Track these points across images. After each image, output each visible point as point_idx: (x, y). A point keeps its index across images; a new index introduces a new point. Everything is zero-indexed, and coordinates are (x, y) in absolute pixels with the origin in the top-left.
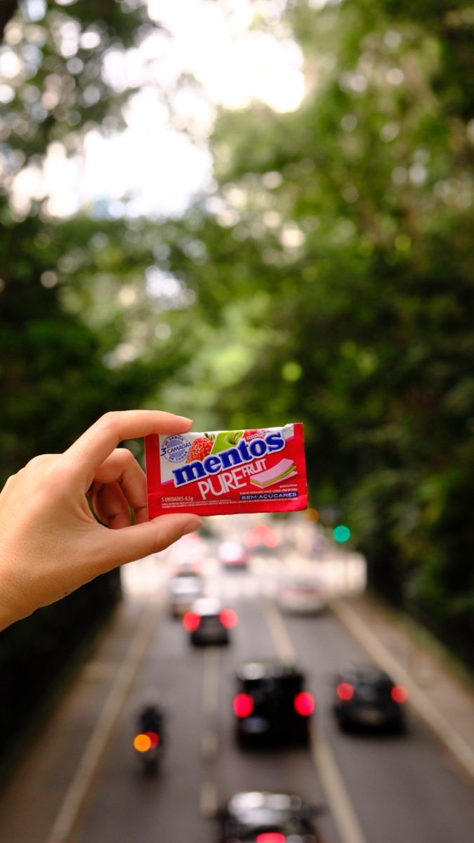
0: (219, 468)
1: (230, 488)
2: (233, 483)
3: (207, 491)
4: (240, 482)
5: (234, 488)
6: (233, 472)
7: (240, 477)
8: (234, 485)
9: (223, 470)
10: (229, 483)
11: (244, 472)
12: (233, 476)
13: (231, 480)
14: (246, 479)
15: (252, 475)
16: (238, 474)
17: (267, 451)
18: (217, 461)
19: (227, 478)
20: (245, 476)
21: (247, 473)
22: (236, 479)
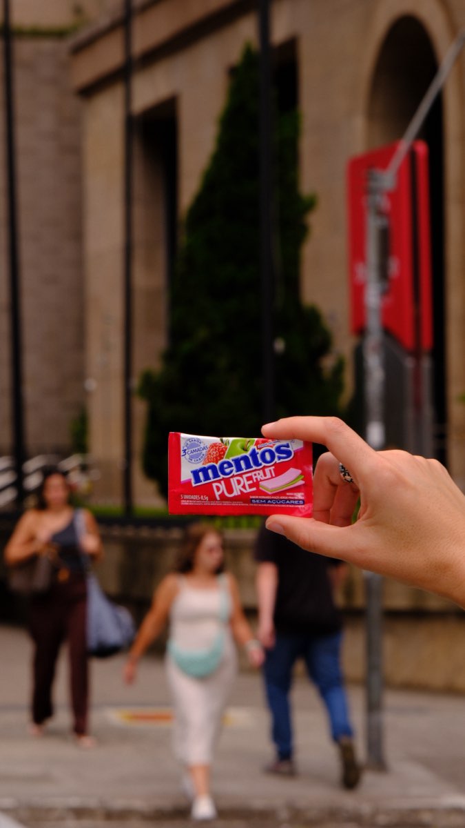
0: (231, 472)
1: (241, 491)
2: (244, 487)
3: (220, 492)
4: (251, 486)
5: (245, 491)
6: (245, 476)
7: (251, 482)
8: (245, 488)
9: (236, 474)
10: (240, 487)
11: (254, 477)
12: (244, 480)
13: (242, 484)
14: (256, 484)
15: (261, 480)
16: (249, 479)
17: (276, 460)
18: (230, 465)
19: (239, 482)
20: (255, 481)
21: (256, 479)
22: (247, 483)
